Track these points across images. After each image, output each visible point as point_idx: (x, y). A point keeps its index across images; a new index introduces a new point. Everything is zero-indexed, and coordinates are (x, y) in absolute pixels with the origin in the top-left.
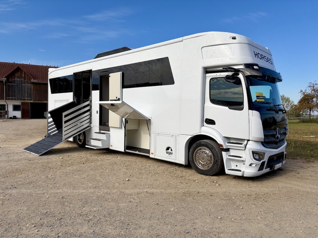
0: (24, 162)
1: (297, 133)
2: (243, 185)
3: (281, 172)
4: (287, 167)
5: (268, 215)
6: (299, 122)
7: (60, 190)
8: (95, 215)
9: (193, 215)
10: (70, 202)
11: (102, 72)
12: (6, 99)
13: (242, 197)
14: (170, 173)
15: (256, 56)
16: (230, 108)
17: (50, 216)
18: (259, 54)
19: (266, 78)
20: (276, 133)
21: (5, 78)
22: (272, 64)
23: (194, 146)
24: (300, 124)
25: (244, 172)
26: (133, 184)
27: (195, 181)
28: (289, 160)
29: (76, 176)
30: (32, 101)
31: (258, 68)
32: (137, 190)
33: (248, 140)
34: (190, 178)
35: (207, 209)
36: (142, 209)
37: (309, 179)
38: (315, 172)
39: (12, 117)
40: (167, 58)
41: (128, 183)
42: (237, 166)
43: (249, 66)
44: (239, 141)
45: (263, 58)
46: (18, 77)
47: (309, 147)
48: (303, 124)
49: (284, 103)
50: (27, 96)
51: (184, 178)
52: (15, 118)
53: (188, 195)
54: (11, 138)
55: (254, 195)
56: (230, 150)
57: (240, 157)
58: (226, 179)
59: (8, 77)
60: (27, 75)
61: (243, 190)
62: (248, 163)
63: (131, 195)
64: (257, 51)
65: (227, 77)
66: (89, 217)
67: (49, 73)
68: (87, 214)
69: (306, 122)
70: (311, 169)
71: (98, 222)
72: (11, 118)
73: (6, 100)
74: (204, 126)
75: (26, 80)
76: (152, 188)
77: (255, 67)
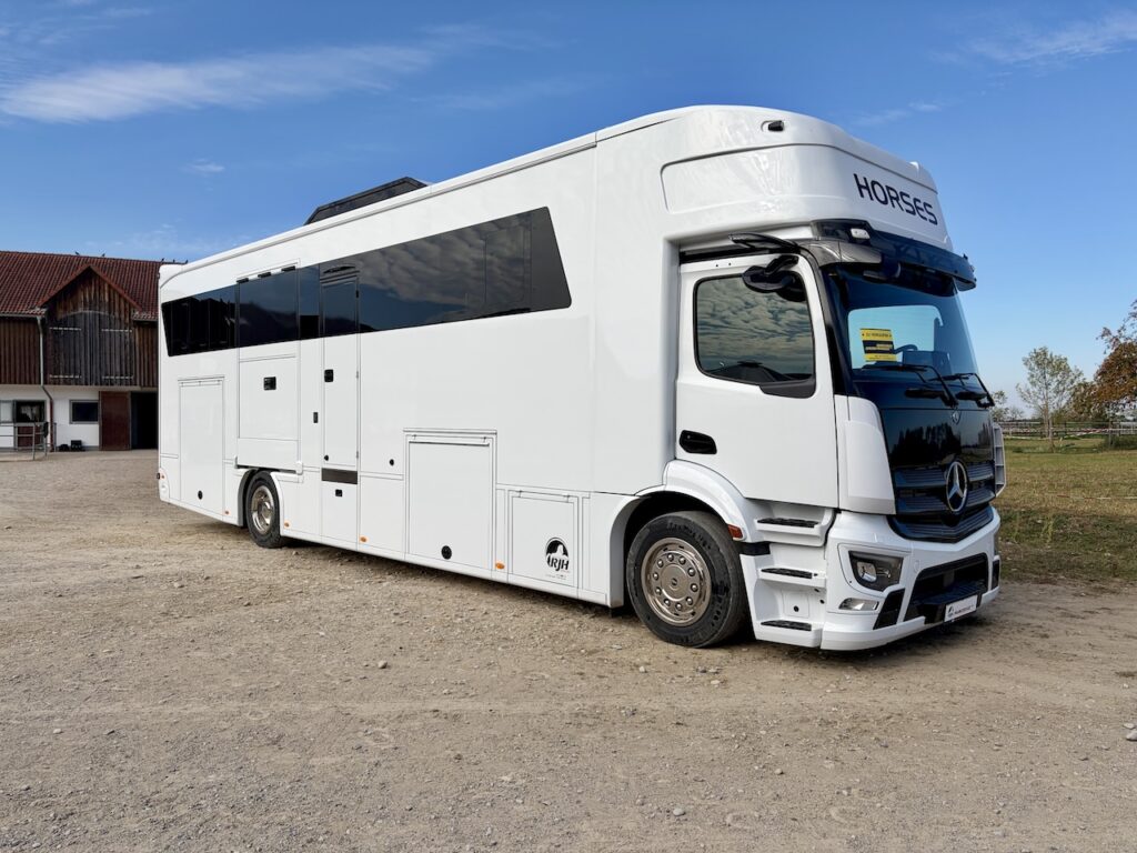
0: (40, 600)
1: (1080, 486)
2: (815, 683)
3: (979, 630)
4: (1006, 613)
5: (875, 799)
6: (1101, 448)
7: (117, 704)
8: (202, 802)
9: (578, 802)
10: (129, 753)
11: (328, 271)
12: (45, 383)
13: (796, 730)
14: (553, 637)
15: (865, 192)
16: (766, 391)
17: (32, 804)
18: (876, 187)
19: (898, 274)
20: (951, 484)
21: (42, 307)
22: (935, 223)
23: (644, 537)
24: (1105, 453)
25: (820, 632)
26: (396, 683)
27: (638, 666)
28: (1025, 585)
29: (199, 654)
30: (137, 388)
31: (867, 236)
32: (403, 705)
33: (837, 511)
34: (625, 655)
35: (641, 776)
36: (390, 779)
37: (1081, 659)
38: (1111, 633)
39: (69, 444)
40: (544, 212)
41: (380, 678)
42: (796, 609)
43: (833, 229)
44: (802, 515)
45: (897, 199)
46: (89, 305)
47: (1113, 537)
48: (1116, 452)
49: (1048, 376)
50: (118, 370)
51: (596, 656)
52: (77, 446)
53: (590, 721)
54: (35, 516)
55: (846, 721)
56: (771, 547)
57: (808, 575)
58: (759, 659)
59: (52, 305)
60: (120, 296)
61: (810, 700)
62: (834, 597)
63: (372, 722)
64: (871, 174)
65: (754, 275)
66: (176, 808)
67: (161, 283)
68: (171, 800)
69: (1129, 445)
70: (1101, 619)
71: (200, 832)
72: (64, 448)
73: (46, 386)
74: (675, 459)
75: (117, 314)
76: (461, 694)
77: (857, 233)
